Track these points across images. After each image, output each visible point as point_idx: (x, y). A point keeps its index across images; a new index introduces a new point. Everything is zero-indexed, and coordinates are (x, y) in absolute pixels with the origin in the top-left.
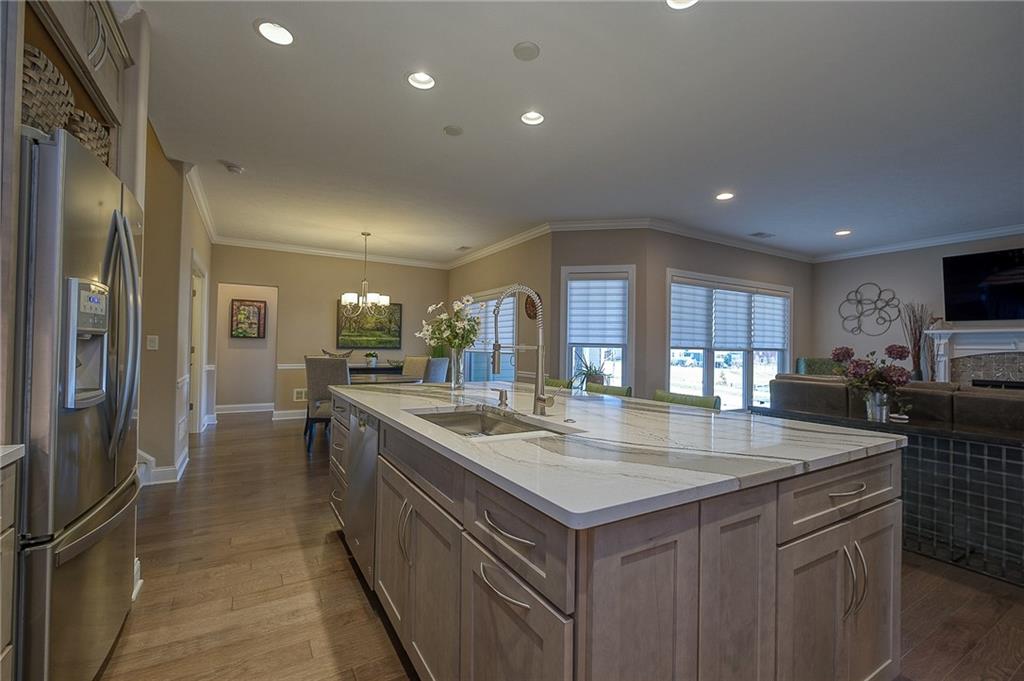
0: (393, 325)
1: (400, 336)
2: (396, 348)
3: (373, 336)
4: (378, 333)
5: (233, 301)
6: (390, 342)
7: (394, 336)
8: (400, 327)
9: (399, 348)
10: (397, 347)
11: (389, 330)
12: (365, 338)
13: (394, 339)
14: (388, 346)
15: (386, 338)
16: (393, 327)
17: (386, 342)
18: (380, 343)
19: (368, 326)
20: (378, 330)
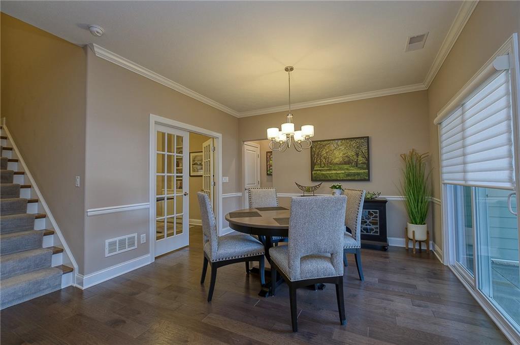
0: (360, 158)
1: (368, 168)
2: (364, 180)
3: (341, 169)
4: (346, 166)
5: (267, 152)
6: (358, 174)
7: (361, 168)
8: (368, 159)
9: (368, 180)
10: (367, 179)
11: (357, 162)
12: (334, 172)
13: (362, 171)
14: (356, 178)
15: (354, 170)
16: (361, 159)
17: (355, 174)
18: (348, 175)
19: (336, 161)
20: (345, 163)
